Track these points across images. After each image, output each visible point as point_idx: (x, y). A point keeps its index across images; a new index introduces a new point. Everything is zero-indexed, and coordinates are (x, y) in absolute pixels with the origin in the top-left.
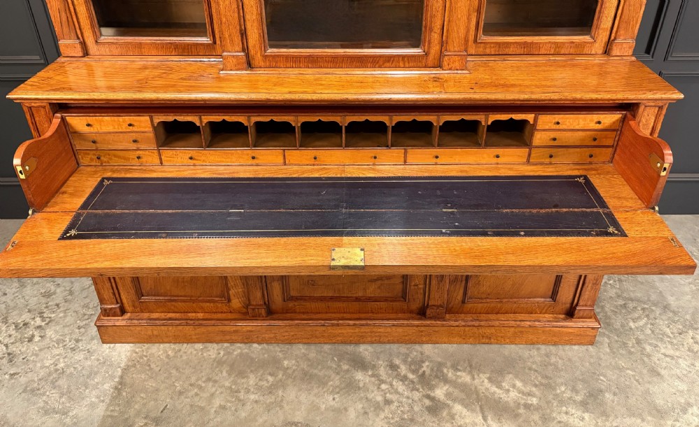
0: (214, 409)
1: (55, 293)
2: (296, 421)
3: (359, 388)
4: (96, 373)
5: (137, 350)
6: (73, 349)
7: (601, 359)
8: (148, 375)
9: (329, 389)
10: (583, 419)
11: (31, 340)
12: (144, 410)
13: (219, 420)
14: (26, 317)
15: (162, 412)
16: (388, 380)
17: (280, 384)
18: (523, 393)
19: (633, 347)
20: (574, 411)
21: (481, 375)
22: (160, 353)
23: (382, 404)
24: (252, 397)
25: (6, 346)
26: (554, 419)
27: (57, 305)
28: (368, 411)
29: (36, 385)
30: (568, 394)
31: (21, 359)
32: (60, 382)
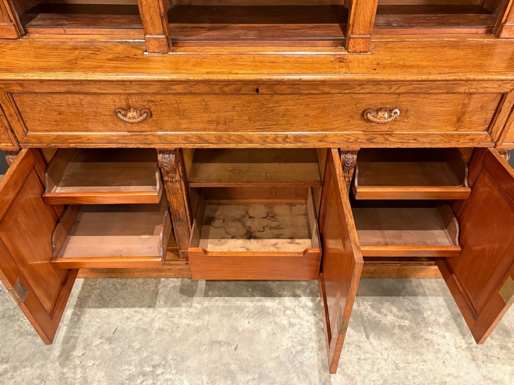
0: (155, 331)
2: (220, 340)
3: (269, 314)
5: (92, 284)
8: (101, 303)
9: (245, 315)
12: (99, 332)
13: (159, 339)
15: (114, 333)
16: (292, 308)
17: (206, 311)
18: (398, 317)
20: (437, 331)
21: (365, 303)
22: (110, 286)
23: (287, 326)
24: (184, 321)
26: (422, 337)
28: (276, 332)
29: (12, 312)
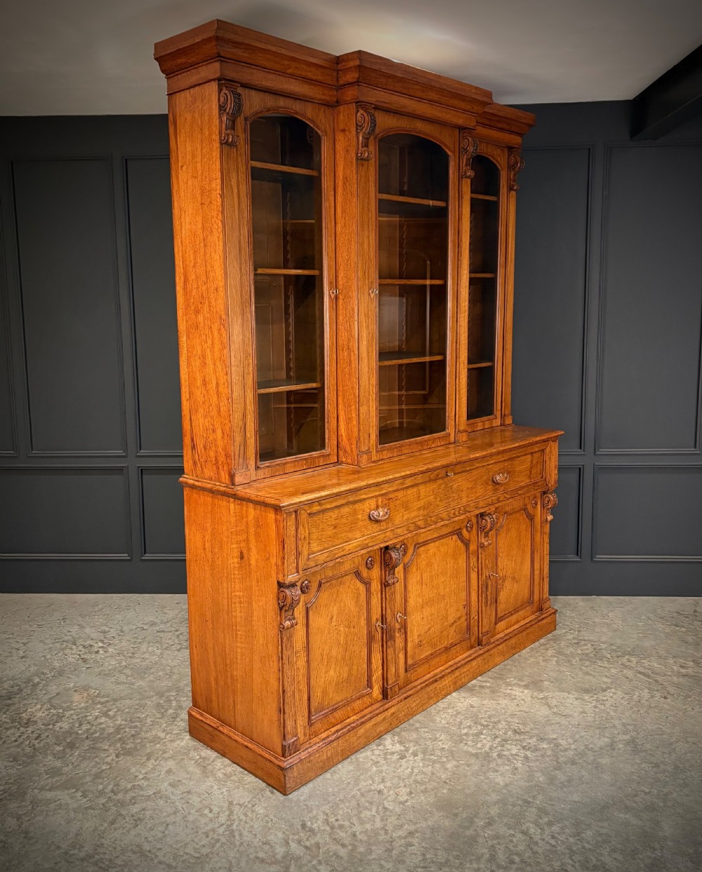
1: (109, 631)
4: (151, 668)
6: (131, 657)
7: (547, 667)
10: (523, 692)
11: (97, 652)
14: (89, 642)
19: (576, 662)
25: (79, 655)
27: (114, 637)
30: (515, 682)
31: (92, 661)
32: (125, 671)
